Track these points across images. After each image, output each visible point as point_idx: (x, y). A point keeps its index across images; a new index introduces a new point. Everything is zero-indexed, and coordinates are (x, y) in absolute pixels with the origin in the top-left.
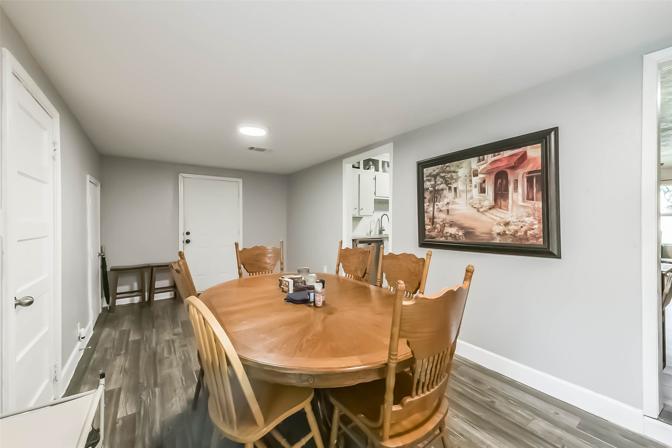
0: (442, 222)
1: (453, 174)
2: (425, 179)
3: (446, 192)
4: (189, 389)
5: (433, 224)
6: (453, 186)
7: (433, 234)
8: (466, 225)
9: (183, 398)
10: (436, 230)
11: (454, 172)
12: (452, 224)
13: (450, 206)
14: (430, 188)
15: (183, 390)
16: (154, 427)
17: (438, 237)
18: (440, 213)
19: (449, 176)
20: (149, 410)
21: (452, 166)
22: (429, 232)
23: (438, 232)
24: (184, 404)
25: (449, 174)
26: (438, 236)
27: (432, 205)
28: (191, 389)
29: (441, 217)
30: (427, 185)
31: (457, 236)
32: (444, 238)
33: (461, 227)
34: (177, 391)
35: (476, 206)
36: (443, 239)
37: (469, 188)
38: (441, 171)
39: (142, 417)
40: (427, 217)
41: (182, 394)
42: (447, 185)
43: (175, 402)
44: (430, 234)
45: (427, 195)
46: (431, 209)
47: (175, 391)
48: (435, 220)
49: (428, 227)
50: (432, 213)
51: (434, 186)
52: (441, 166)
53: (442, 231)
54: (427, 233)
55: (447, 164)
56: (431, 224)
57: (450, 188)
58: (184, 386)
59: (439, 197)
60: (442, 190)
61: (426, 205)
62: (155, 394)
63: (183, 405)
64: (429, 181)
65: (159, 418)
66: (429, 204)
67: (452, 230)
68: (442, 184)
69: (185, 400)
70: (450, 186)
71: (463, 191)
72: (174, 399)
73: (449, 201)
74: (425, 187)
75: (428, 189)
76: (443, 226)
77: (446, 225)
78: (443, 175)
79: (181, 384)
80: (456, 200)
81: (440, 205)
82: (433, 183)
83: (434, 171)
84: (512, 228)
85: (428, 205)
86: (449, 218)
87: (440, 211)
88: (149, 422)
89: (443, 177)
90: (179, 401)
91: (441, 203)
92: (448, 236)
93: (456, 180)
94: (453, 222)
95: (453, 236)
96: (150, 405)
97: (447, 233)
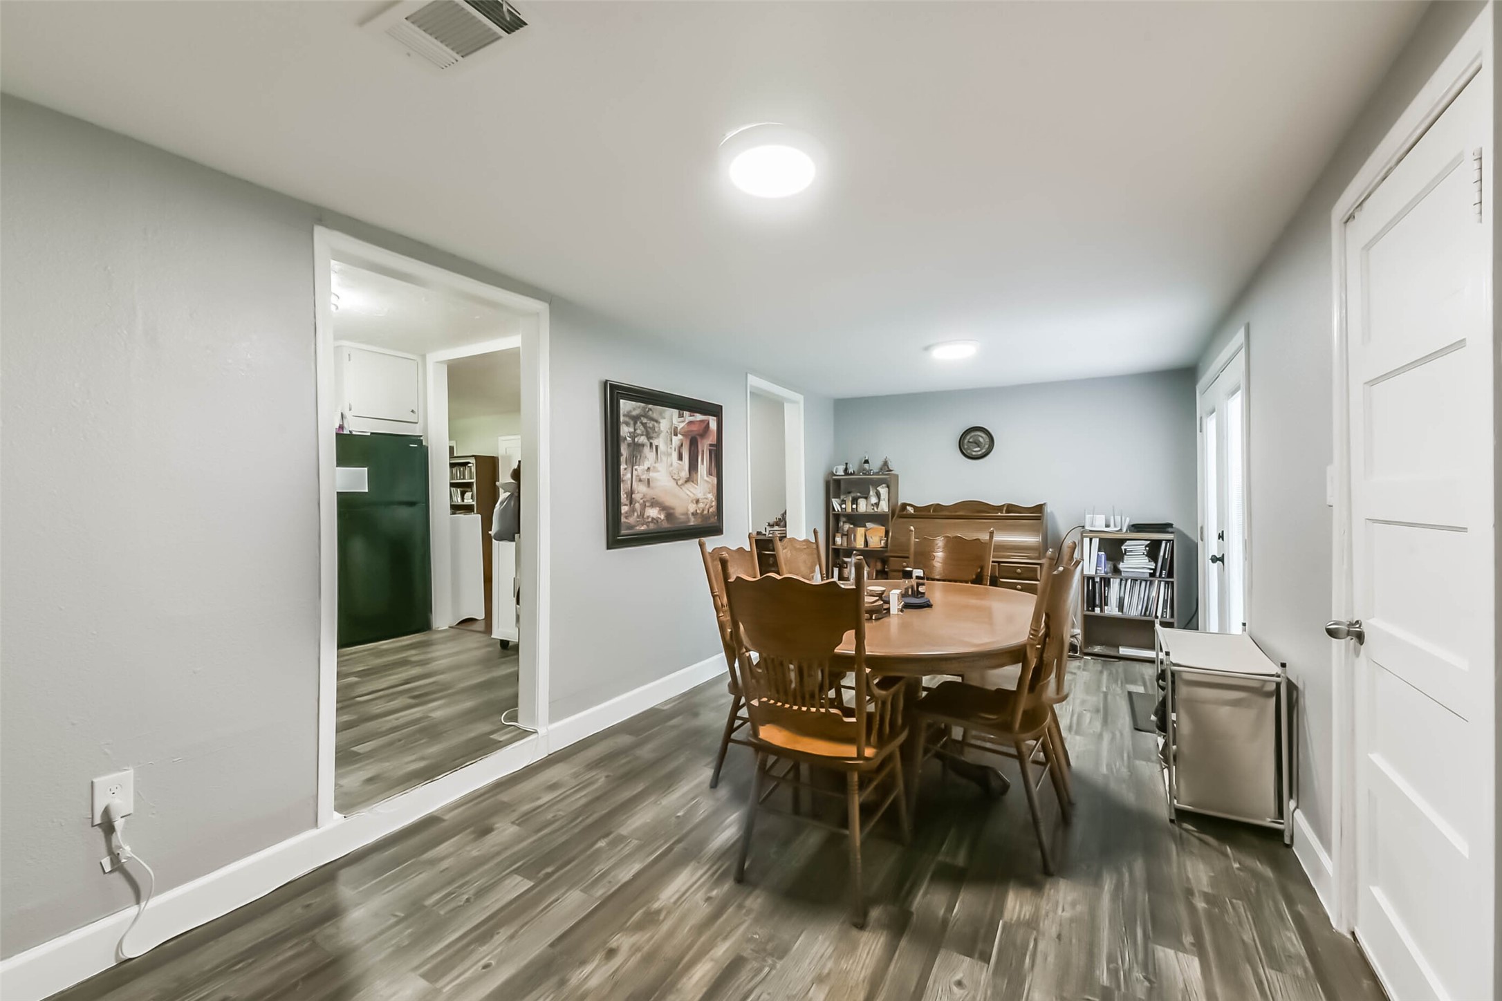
0: (641, 499)
1: (655, 424)
2: (622, 419)
3: (647, 450)
4: (1027, 917)
5: (631, 503)
6: (655, 442)
7: (632, 520)
8: (667, 504)
9: (1047, 904)
10: (636, 514)
11: (657, 421)
12: (654, 503)
13: (652, 475)
14: (628, 439)
15: (1041, 925)
16: (1113, 887)
17: (638, 525)
18: (639, 483)
19: (651, 425)
20: (1124, 929)
21: (656, 410)
22: (626, 517)
23: (638, 517)
24: (1050, 889)
25: (652, 422)
26: (638, 523)
27: (630, 469)
28: (1023, 913)
29: (641, 490)
30: (625, 430)
31: (660, 521)
32: (645, 526)
33: (663, 508)
34: (1054, 931)
35: (676, 477)
36: (643, 528)
37: (669, 450)
38: (642, 413)
39: (1138, 923)
40: (624, 491)
41: (1047, 916)
42: (649, 438)
43: (1066, 906)
44: (627, 521)
45: (624, 450)
46: (629, 476)
47: (1059, 937)
48: (633, 495)
49: (624, 509)
50: (629, 482)
51: (633, 435)
52: (643, 404)
53: (642, 515)
54: (623, 519)
55: (650, 406)
56: (628, 503)
57: (651, 444)
58: (1035, 932)
59: (639, 457)
60: (643, 445)
61: (623, 467)
62: (1111, 966)
63: (1052, 891)
64: (627, 424)
65: (1104, 896)
66: (626, 467)
67: (653, 513)
68: (642, 435)
69: (1045, 898)
70: (651, 441)
71: (664, 453)
72: (1067, 914)
73: (649, 466)
74: (622, 434)
75: (625, 439)
76: (644, 507)
77: (647, 504)
78: (645, 420)
79: (1041, 946)
80: (657, 465)
81: (640, 469)
82: (632, 430)
83: (634, 409)
84: (701, 505)
85: (625, 469)
86: (650, 493)
87: (640, 480)
88: (1123, 901)
89: (644, 425)
90: (1057, 903)
91: (642, 467)
92: (649, 522)
93: (658, 436)
94: (654, 498)
95: (655, 521)
96: (1123, 942)
97: (648, 517)
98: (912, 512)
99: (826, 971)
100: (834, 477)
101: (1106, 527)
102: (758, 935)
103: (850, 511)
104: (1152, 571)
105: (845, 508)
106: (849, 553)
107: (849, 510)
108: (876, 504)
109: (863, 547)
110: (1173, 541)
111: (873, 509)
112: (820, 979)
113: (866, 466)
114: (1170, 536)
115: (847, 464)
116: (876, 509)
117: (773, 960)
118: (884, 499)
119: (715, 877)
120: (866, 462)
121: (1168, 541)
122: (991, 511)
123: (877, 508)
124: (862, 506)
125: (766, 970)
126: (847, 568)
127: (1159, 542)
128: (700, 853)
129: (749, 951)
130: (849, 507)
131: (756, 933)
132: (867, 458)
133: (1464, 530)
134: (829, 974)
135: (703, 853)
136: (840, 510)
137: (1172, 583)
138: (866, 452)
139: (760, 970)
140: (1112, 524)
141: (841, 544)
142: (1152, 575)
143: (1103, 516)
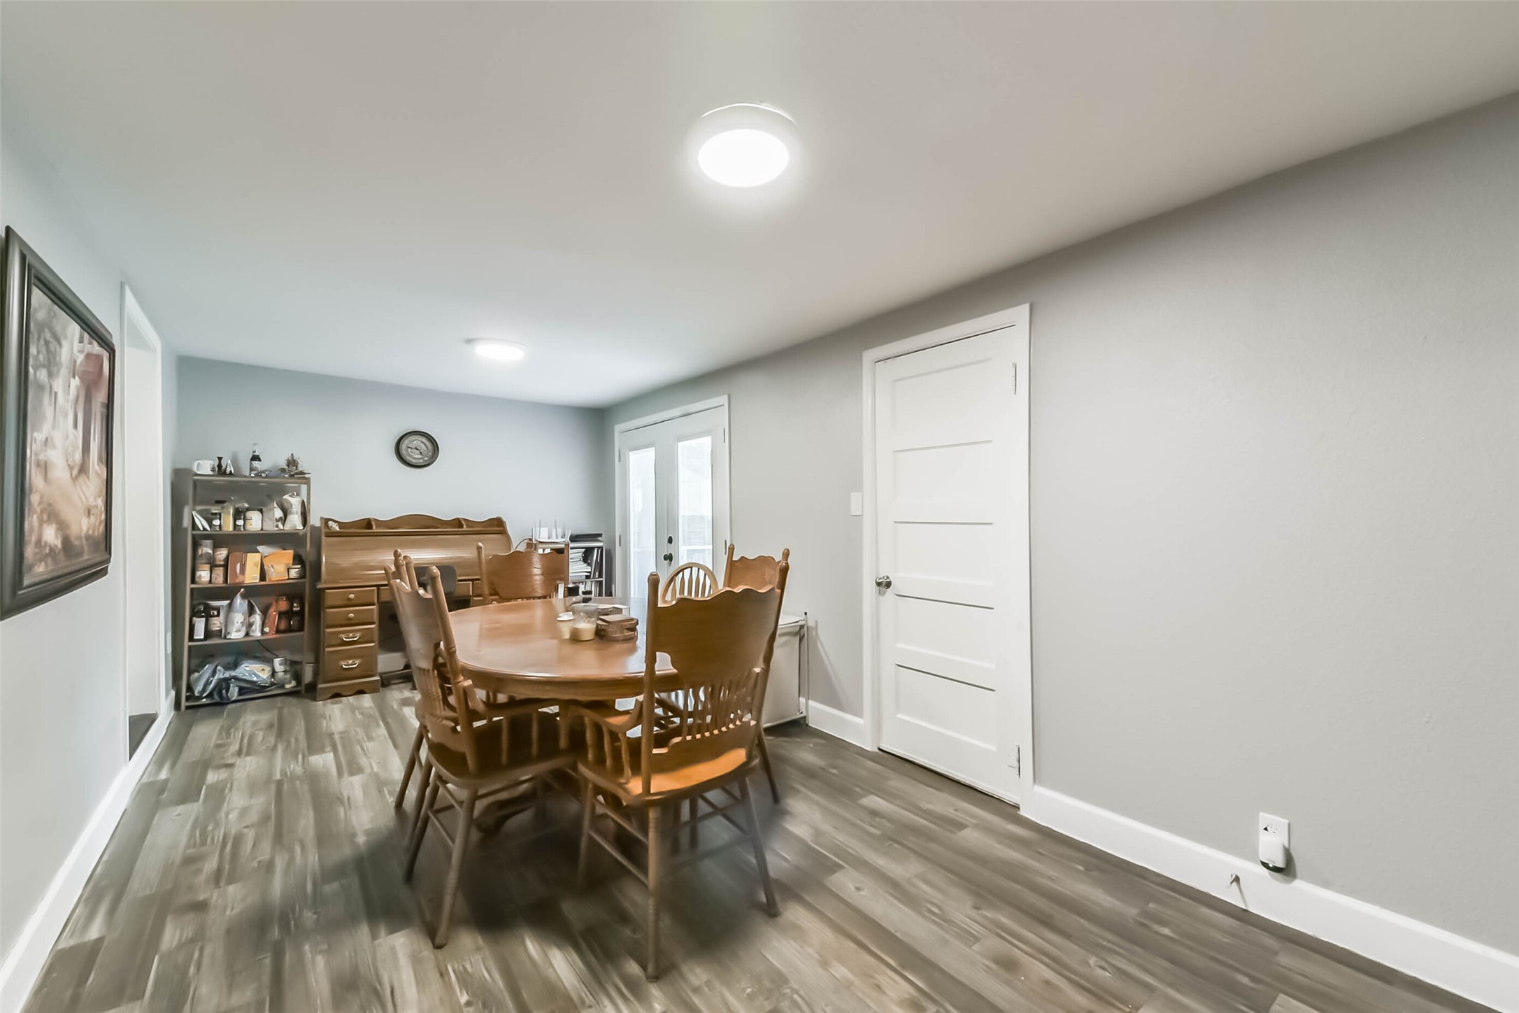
73: (47, 434)
98: (337, 529)
99: (816, 956)
100: (195, 478)
101: (549, 538)
102: (748, 988)
103: (231, 528)
104: (589, 574)
105: (220, 526)
106: (227, 593)
107: (229, 527)
108: (281, 518)
109: (258, 581)
110: (602, 547)
111: (277, 526)
112: (824, 964)
113: (256, 463)
114: (600, 544)
115: (220, 459)
116: (281, 526)
117: (788, 988)
118: (297, 513)
119: (632, 998)
120: (255, 458)
121: (599, 548)
122: (439, 526)
123: (283, 525)
124: (255, 522)
125: (796, 997)
126: (218, 615)
127: (592, 549)
128: (571, 999)
129: (766, 1003)
130: (227, 523)
131: (744, 989)
132: (257, 454)
133: (991, 524)
134: (820, 955)
135: (575, 997)
136: (208, 528)
137: (602, 581)
138: (255, 444)
139: (795, 1003)
140: (554, 536)
141: (210, 582)
142: (587, 577)
143: (547, 529)
